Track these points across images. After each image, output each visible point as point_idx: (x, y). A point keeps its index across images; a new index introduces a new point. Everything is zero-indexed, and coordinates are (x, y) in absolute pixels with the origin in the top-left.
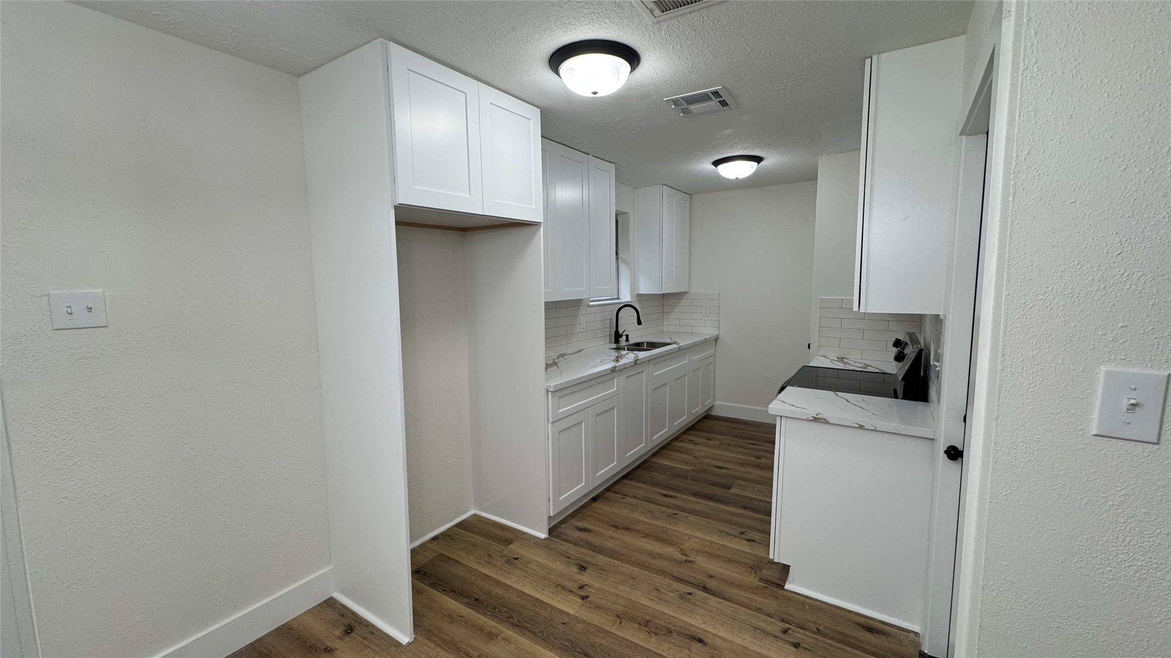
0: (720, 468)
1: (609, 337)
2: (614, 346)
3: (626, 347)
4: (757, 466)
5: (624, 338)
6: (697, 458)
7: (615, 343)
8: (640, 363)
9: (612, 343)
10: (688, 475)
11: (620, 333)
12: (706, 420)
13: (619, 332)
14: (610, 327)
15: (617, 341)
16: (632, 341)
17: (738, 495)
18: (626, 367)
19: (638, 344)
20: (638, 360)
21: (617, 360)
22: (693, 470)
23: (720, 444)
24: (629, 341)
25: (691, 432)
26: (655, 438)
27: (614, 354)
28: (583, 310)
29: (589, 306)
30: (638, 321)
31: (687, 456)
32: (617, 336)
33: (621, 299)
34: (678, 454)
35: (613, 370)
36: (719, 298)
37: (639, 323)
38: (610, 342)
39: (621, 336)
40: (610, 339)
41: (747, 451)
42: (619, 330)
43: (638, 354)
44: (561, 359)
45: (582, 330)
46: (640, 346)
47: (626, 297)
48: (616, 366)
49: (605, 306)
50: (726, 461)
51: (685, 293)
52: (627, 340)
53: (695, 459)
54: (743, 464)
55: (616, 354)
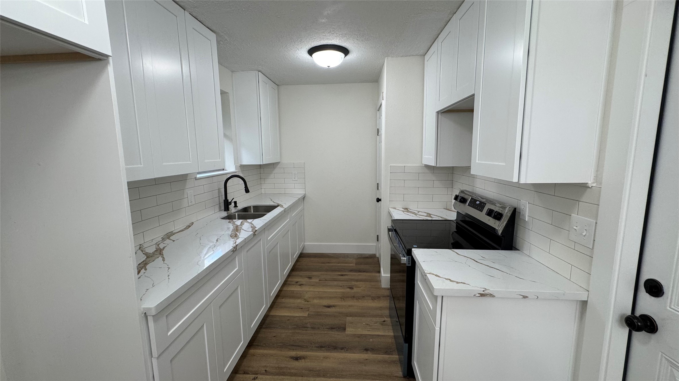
0: (329, 307)
1: (218, 205)
2: (225, 214)
3: (236, 214)
4: (354, 297)
5: (233, 204)
6: (308, 301)
7: (225, 211)
8: (258, 233)
9: (221, 211)
10: (306, 324)
11: (230, 201)
12: (301, 259)
13: (228, 200)
14: (219, 196)
15: (227, 209)
16: (240, 206)
17: (355, 336)
18: (247, 242)
19: (246, 209)
20: (256, 231)
21: (234, 235)
22: (309, 316)
23: (319, 281)
24: (237, 207)
25: (294, 273)
26: (272, 295)
27: (229, 226)
28: (190, 183)
29: (196, 179)
30: (245, 190)
31: (299, 301)
32: (227, 204)
33: (227, 170)
34: (292, 301)
35: (235, 250)
36: (304, 166)
37: (247, 191)
38: (220, 210)
39: (230, 203)
40: (220, 207)
41: (340, 283)
42: (228, 199)
43: (253, 222)
44: (167, 241)
45: (190, 204)
46: (248, 212)
47: (231, 168)
48: (237, 245)
49: (213, 177)
50: (331, 298)
51: (278, 163)
52: (236, 206)
53: (306, 303)
54: (344, 297)
55: (231, 226)
